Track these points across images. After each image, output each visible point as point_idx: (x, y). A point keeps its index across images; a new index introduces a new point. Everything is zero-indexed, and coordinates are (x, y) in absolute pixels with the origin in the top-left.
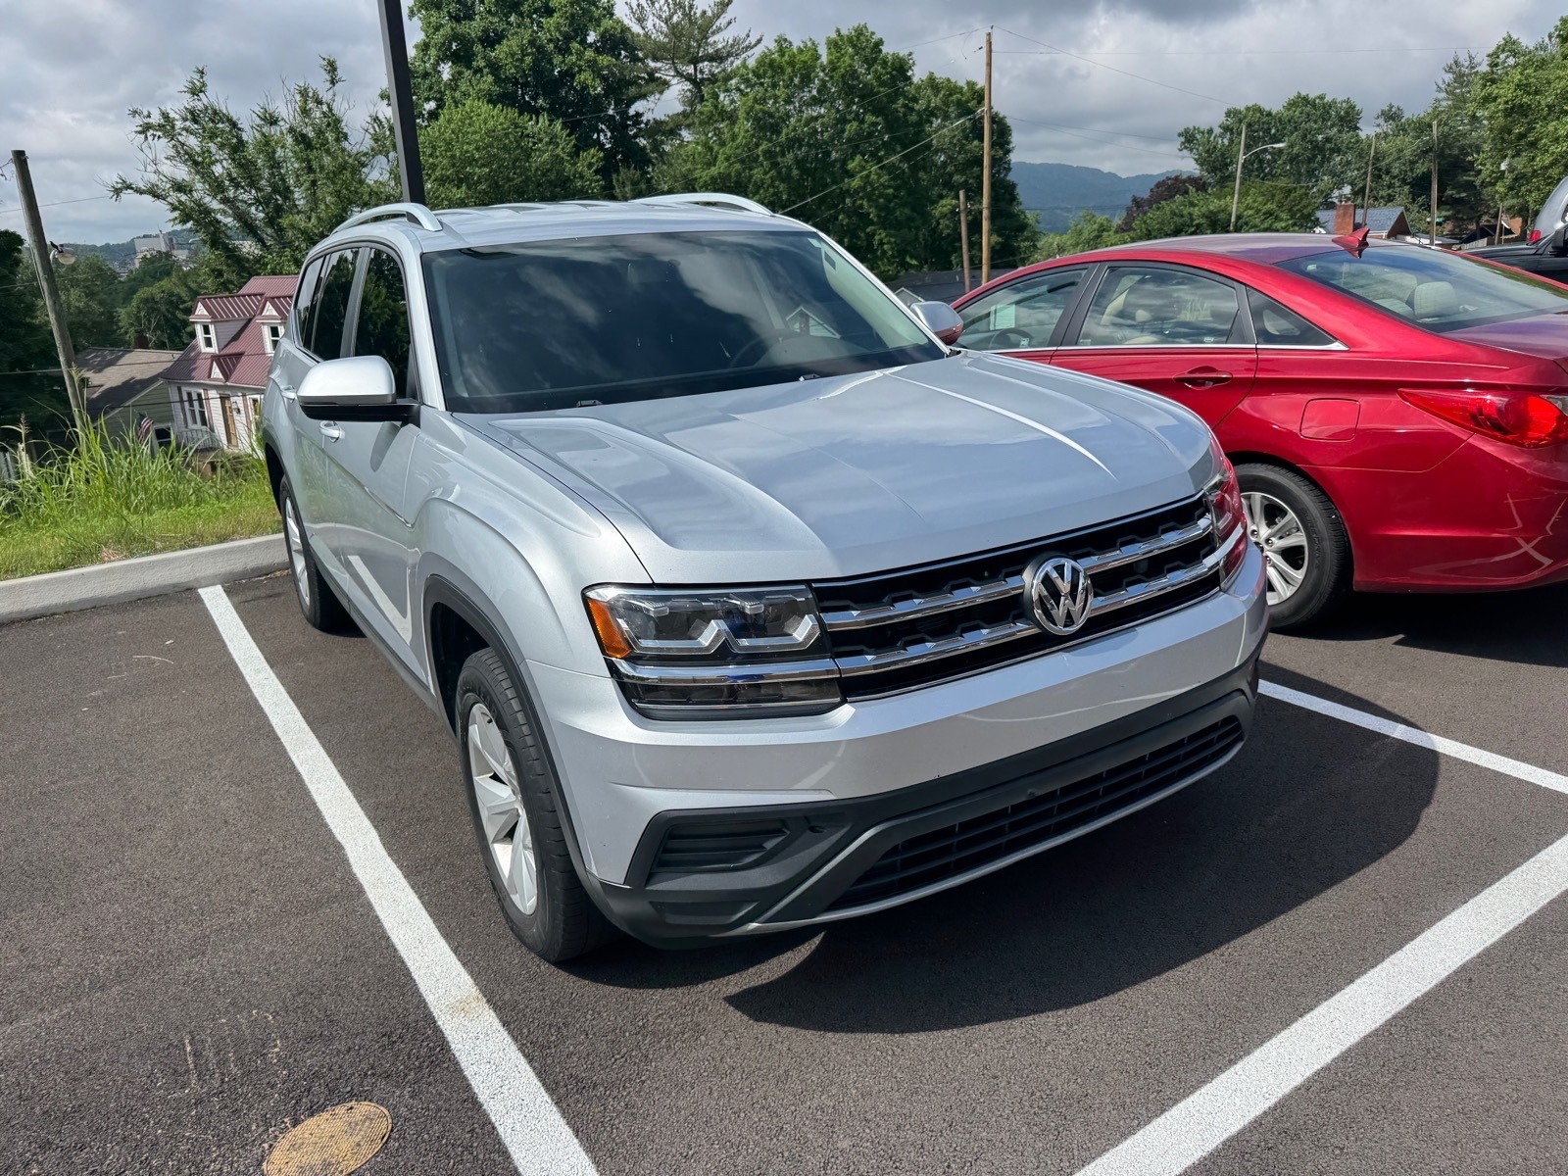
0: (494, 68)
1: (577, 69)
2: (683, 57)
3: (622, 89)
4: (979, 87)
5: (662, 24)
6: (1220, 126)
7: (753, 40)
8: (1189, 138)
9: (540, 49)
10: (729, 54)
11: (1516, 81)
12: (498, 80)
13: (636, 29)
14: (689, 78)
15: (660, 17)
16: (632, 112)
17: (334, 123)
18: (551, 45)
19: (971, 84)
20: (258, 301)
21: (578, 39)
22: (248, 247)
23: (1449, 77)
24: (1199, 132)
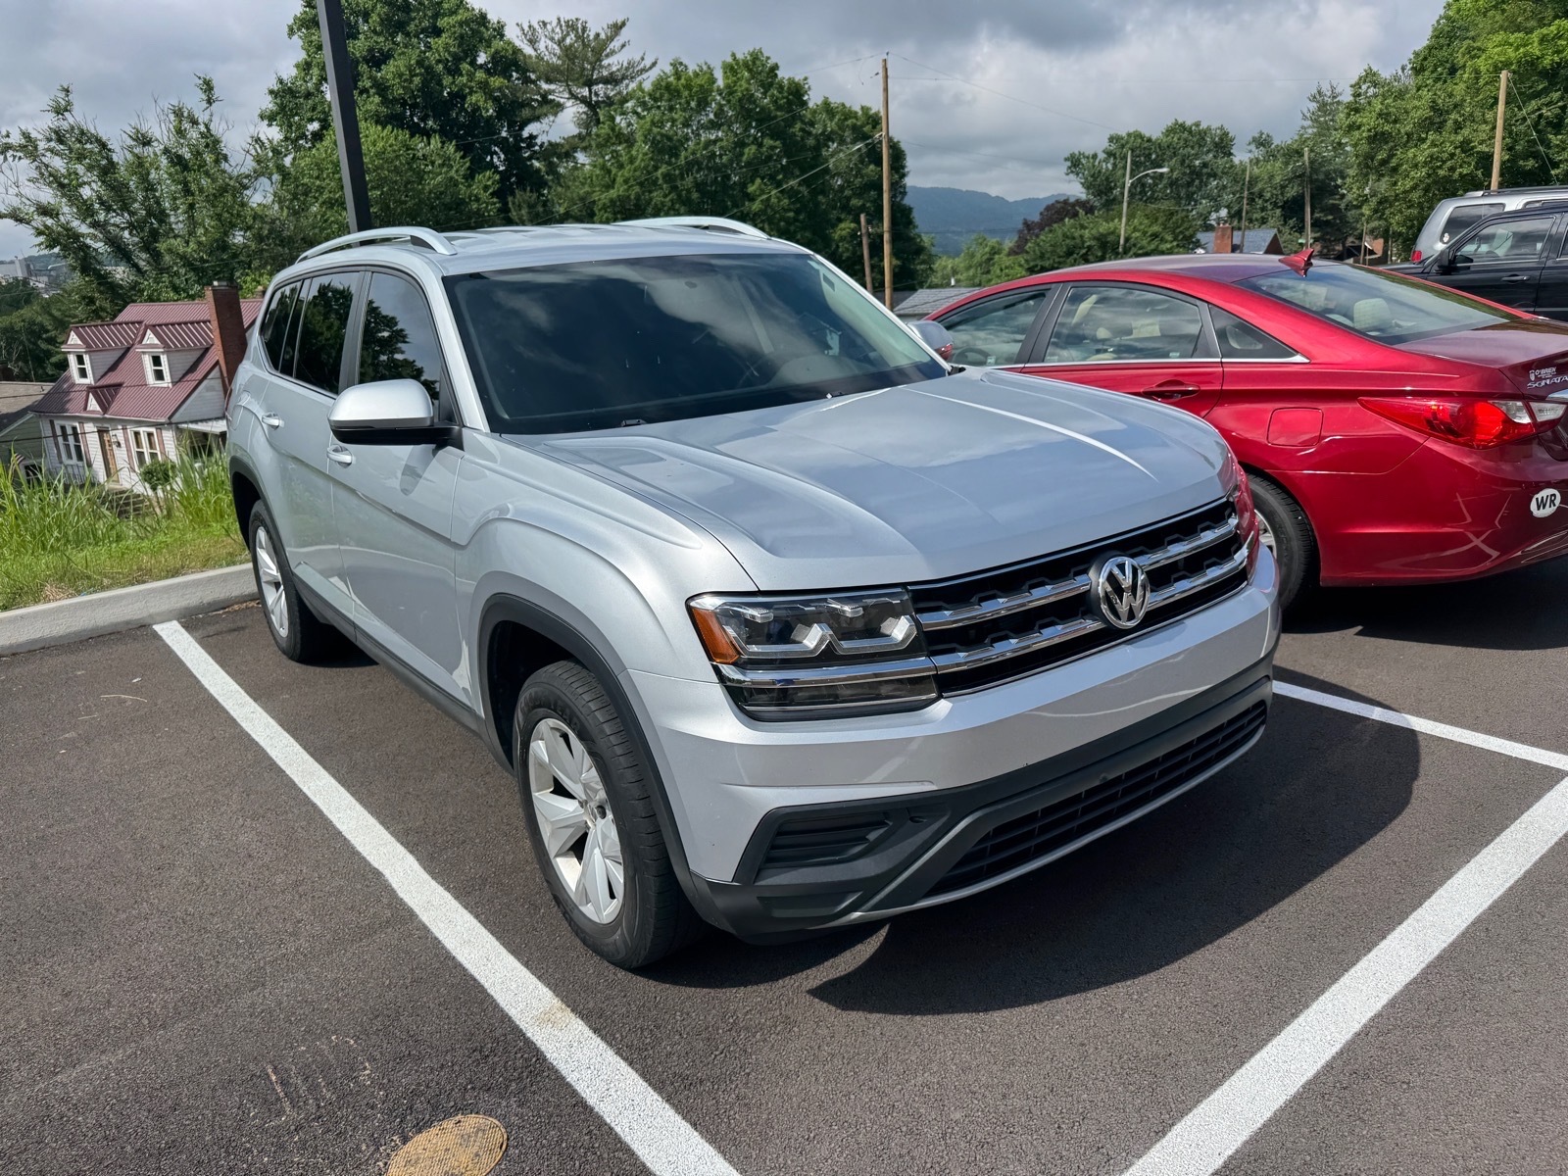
0: (381, 88)
1: (467, 90)
2: (578, 79)
3: (516, 112)
4: (873, 112)
5: (555, 46)
6: (1104, 151)
7: (648, 63)
8: (1075, 163)
9: (429, 70)
10: (624, 77)
11: (1377, 110)
12: (385, 101)
13: (528, 50)
14: (584, 101)
15: (552, 39)
16: (525, 134)
17: (213, 143)
18: (441, 66)
19: (865, 110)
20: (136, 328)
21: (468, 60)
22: (120, 273)
23: (1313, 106)
24: (1084, 157)
